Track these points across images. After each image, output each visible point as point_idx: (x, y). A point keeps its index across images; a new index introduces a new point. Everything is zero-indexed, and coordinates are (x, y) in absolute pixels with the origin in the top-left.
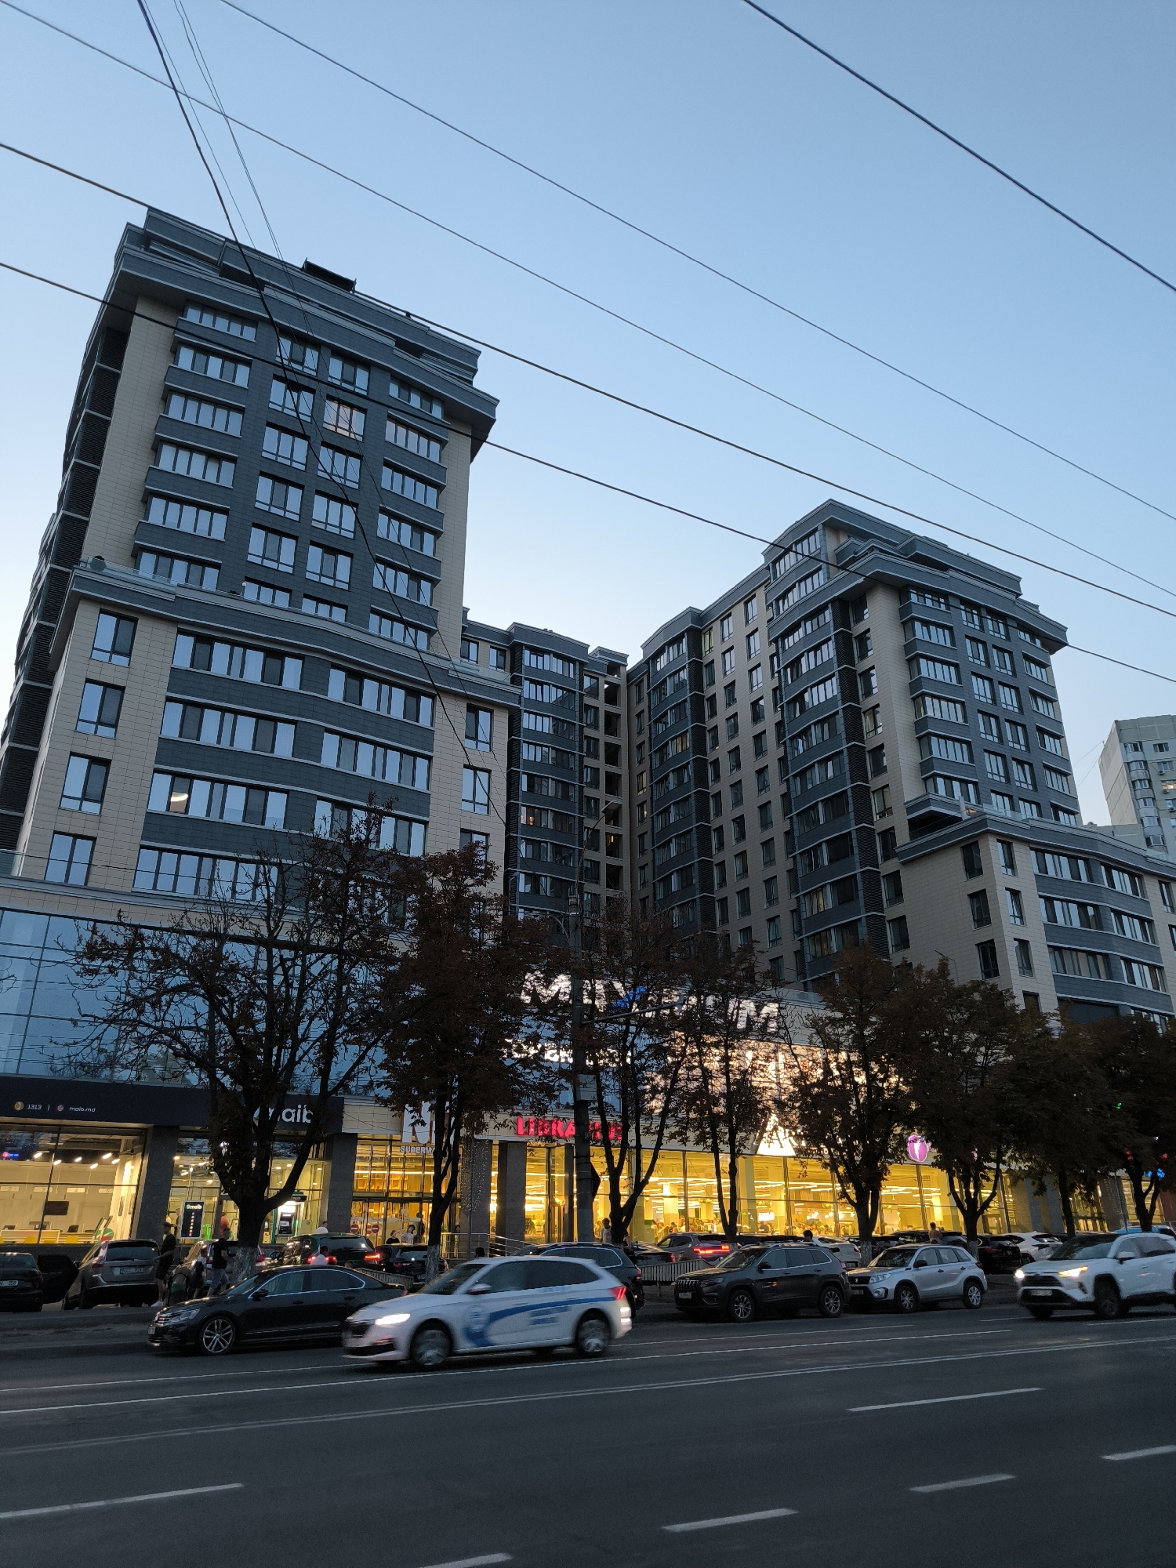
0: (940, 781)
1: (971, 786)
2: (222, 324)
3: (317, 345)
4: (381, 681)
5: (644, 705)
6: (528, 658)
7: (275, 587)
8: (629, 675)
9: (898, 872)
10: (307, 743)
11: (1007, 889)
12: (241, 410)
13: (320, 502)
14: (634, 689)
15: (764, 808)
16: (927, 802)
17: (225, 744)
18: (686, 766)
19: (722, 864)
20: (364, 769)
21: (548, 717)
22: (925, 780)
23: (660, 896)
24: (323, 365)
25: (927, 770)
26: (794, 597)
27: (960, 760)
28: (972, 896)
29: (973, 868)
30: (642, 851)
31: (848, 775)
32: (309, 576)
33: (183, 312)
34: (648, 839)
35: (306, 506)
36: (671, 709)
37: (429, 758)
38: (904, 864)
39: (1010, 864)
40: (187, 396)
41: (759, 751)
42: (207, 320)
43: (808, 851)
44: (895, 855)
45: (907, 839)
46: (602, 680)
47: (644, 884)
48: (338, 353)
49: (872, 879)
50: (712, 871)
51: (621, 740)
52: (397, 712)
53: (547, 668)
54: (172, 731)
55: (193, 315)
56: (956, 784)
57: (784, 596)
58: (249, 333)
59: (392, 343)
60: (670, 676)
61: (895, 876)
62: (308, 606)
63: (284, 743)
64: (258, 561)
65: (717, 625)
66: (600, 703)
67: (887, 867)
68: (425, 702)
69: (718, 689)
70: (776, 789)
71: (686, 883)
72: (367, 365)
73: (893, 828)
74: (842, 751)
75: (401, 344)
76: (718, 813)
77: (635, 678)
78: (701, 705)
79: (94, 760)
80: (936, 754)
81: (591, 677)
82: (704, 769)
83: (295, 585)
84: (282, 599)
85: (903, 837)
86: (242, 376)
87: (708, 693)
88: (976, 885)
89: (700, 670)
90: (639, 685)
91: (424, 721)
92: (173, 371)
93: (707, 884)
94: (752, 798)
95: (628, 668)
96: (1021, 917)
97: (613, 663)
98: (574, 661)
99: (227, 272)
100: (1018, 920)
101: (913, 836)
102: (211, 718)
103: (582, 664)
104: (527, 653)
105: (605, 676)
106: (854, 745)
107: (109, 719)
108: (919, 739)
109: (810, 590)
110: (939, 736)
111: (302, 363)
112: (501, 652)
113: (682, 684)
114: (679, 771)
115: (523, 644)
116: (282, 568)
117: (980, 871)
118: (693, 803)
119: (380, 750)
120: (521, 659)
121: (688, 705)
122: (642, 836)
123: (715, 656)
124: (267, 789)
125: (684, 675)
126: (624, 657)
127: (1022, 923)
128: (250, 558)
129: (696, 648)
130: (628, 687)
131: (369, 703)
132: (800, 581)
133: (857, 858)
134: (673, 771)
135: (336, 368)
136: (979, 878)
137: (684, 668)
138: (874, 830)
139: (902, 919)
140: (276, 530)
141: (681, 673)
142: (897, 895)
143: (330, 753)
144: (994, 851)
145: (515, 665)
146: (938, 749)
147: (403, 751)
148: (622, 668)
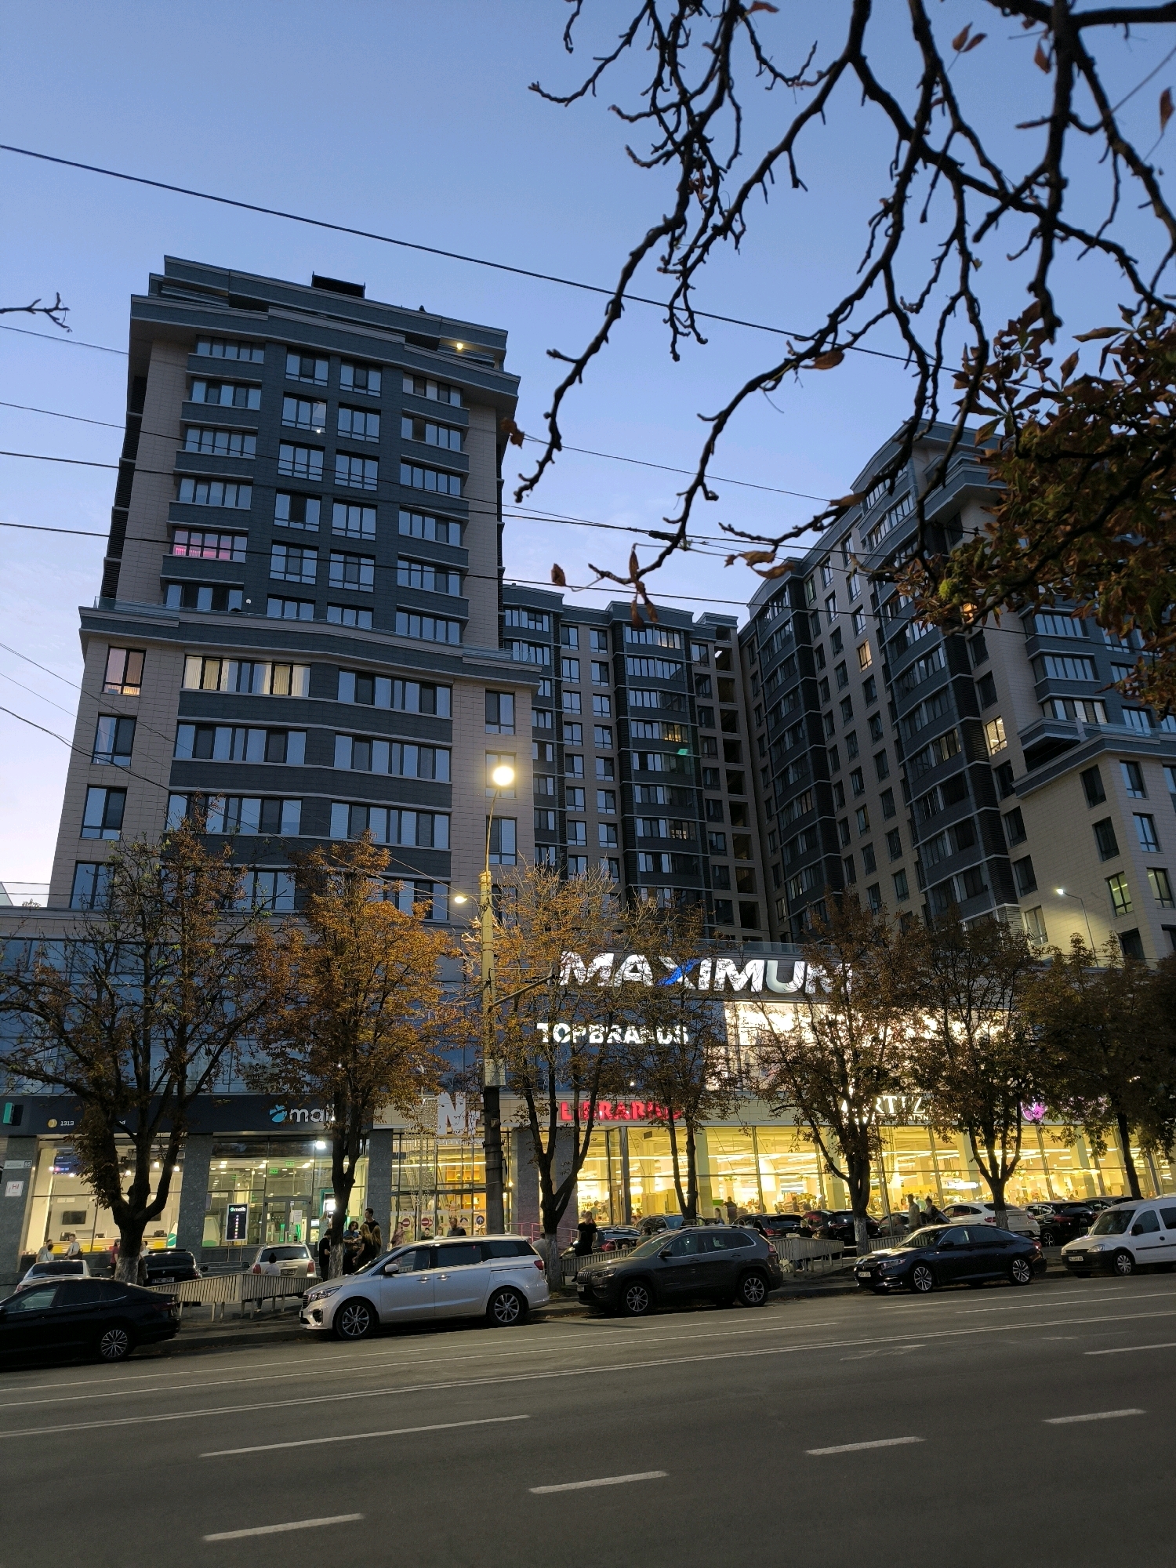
0: (1059, 704)
1: (1098, 706)
2: (231, 353)
3: (325, 355)
4: (393, 678)
5: (757, 667)
6: (629, 636)
7: (299, 600)
8: (740, 637)
9: (1018, 809)
10: (320, 748)
11: (1135, 814)
12: (253, 433)
13: (339, 510)
14: (746, 650)
15: (880, 757)
16: (1040, 730)
17: (237, 760)
18: (799, 724)
19: (845, 821)
20: (380, 768)
21: (655, 691)
22: (1042, 704)
23: (788, 861)
24: (333, 375)
25: (1043, 694)
26: (885, 528)
27: (1082, 678)
28: (1097, 826)
29: (1095, 795)
30: (770, 817)
31: (955, 711)
32: (332, 584)
33: (194, 349)
34: (773, 802)
35: (326, 516)
36: (781, 666)
37: (449, 749)
38: (1023, 798)
39: (1139, 785)
40: (202, 428)
41: (870, 698)
42: (218, 351)
43: (924, 798)
44: (1013, 791)
45: (1025, 771)
46: (711, 646)
47: (774, 851)
48: (347, 360)
49: (992, 820)
50: (836, 830)
51: (738, 706)
52: (412, 707)
53: (650, 642)
54: (185, 754)
55: (203, 349)
56: (1079, 706)
57: (875, 530)
58: (259, 356)
59: (402, 340)
60: (776, 632)
61: (1017, 812)
62: (333, 615)
63: (296, 752)
64: (281, 577)
65: (817, 573)
66: (712, 671)
67: (1007, 805)
68: (442, 693)
69: (824, 639)
70: (889, 735)
71: (812, 845)
72: (378, 366)
73: (1009, 762)
74: (946, 687)
75: (412, 339)
76: (837, 767)
77: (747, 639)
78: (809, 658)
79: (111, 790)
80: (1051, 675)
81: (700, 645)
82: (816, 726)
83: (319, 597)
84: (307, 611)
85: (1019, 769)
86: (255, 400)
87: (815, 645)
88: (1099, 813)
89: (805, 621)
90: (751, 646)
91: (442, 712)
92: (189, 408)
93: (832, 844)
94: (867, 750)
95: (739, 631)
96: (1156, 843)
97: (721, 627)
98: (679, 631)
99: (235, 302)
100: (1153, 848)
101: (1030, 767)
102: (223, 736)
103: (687, 633)
104: (628, 630)
105: (715, 643)
106: (960, 677)
107: (123, 748)
108: (1032, 661)
109: (900, 518)
110: (1054, 655)
111: (312, 377)
112: (602, 632)
113: (789, 637)
114: (794, 729)
115: (621, 623)
116: (305, 580)
117: (1103, 798)
118: (810, 761)
119: (396, 746)
120: (622, 637)
121: (796, 660)
122: (768, 802)
123: (820, 604)
124: (281, 799)
125: (790, 628)
126: (733, 620)
127: (1158, 849)
128: (273, 575)
129: (799, 600)
130: (741, 649)
131: (382, 701)
132: (889, 511)
133: (972, 799)
134: (788, 730)
135: (347, 374)
136: (1103, 805)
137: (789, 621)
138: (989, 766)
139: (1027, 860)
140: (296, 544)
141: (787, 628)
142: (1020, 835)
143: (343, 757)
144: (1115, 776)
145: (618, 643)
146: (1053, 669)
147: (420, 745)
148: (732, 631)
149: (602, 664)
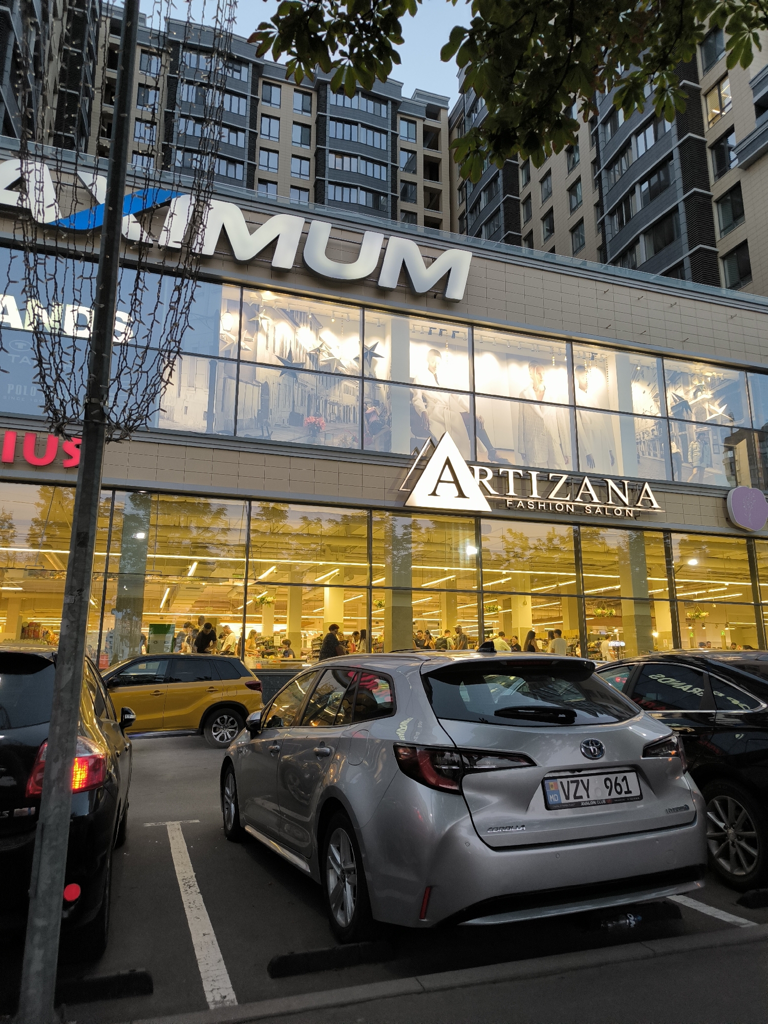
6: (333, 97)
8: (450, 119)
9: (738, 186)
14: (454, 132)
15: (574, 187)
38: (746, 168)
46: (420, 124)
49: (700, 205)
51: (442, 184)
53: (355, 107)
61: (734, 194)
66: (418, 147)
67: (721, 186)
70: (586, 157)
76: (528, 218)
77: (456, 119)
81: (409, 121)
82: (512, 177)
90: (460, 126)
94: (561, 182)
97: (431, 105)
98: (386, 100)
103: (396, 104)
104: (332, 92)
105: (424, 120)
112: (307, 95)
120: (326, 98)
126: (445, 100)
130: (450, 130)
133: (678, 182)
138: (705, 144)
139: (742, 247)
142: (736, 217)
145: (322, 104)
148: (442, 111)
149: (304, 126)
